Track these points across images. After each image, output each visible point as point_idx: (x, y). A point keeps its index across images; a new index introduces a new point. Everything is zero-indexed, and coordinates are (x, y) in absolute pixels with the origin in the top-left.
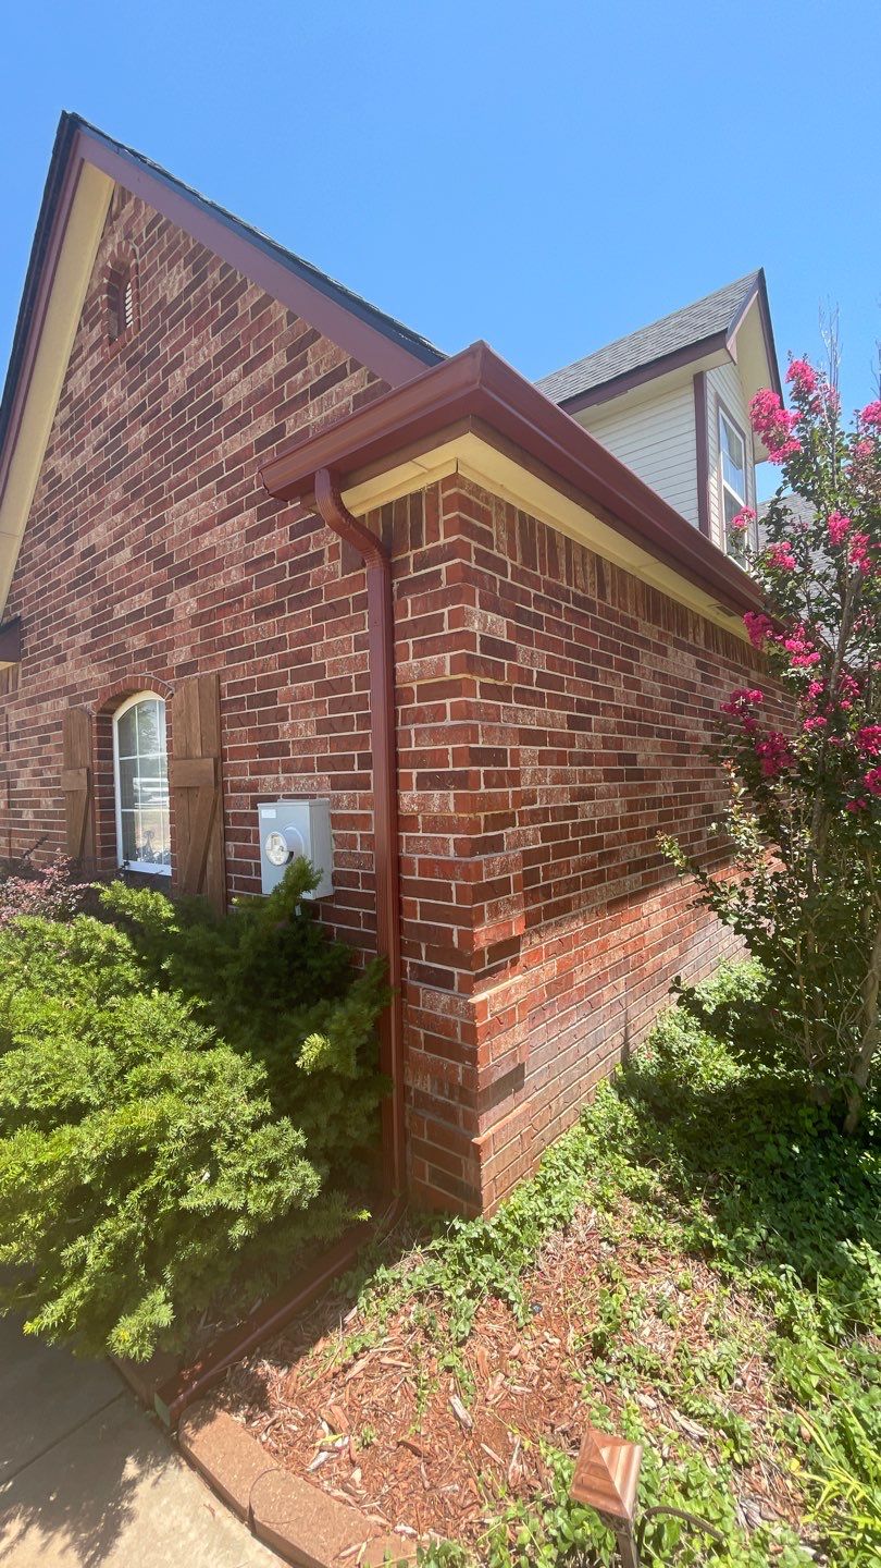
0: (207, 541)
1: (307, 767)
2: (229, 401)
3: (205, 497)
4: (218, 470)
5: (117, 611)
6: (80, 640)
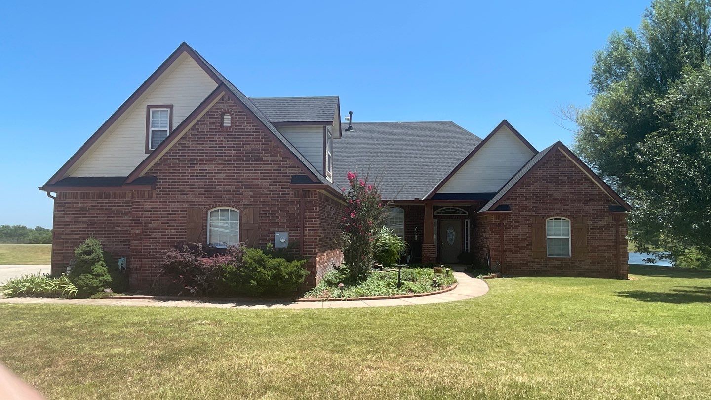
0: (256, 182)
1: (284, 227)
4: (261, 170)
5: (218, 188)
6: (198, 191)
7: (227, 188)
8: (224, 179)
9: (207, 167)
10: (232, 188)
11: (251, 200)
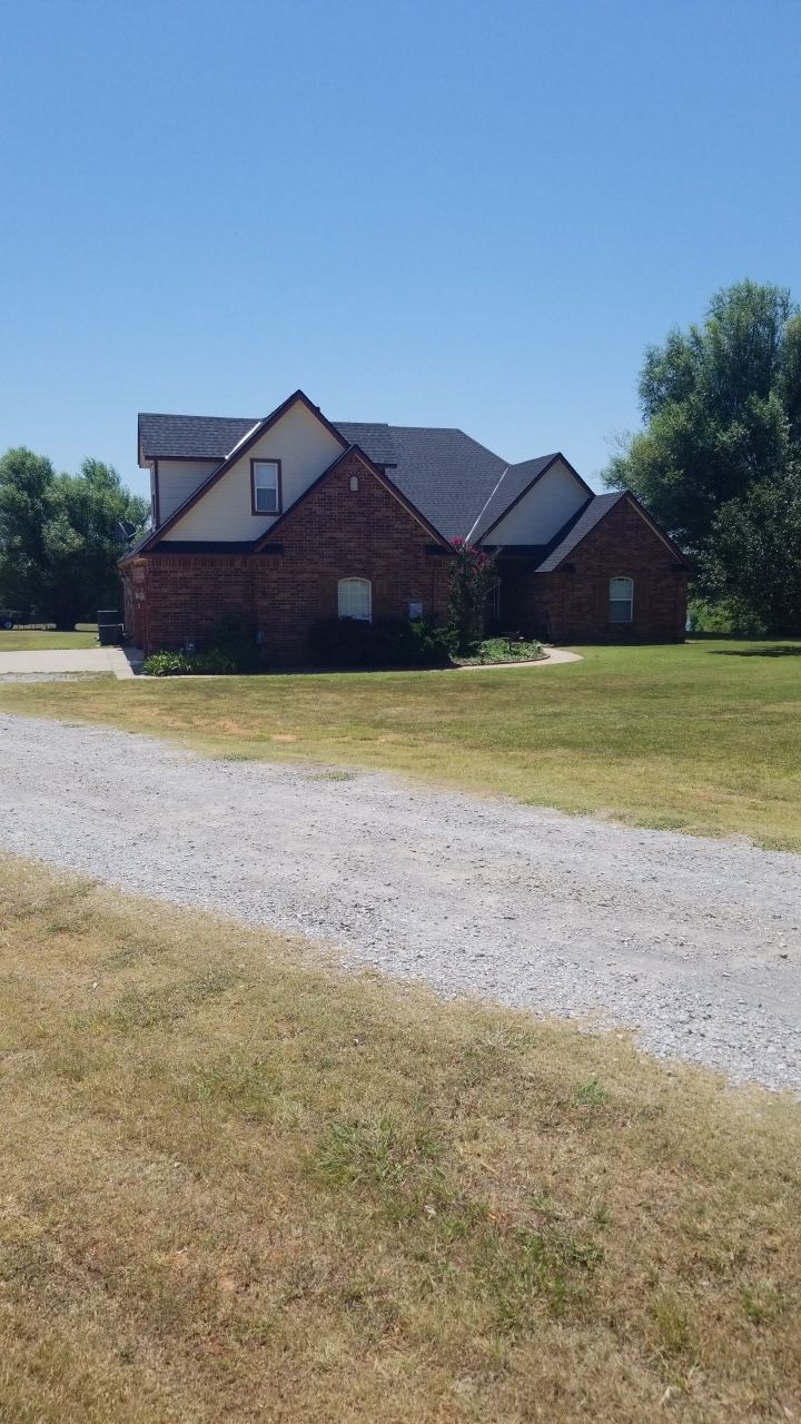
0: (387, 551)
5: (349, 557)
6: (329, 560)
7: (358, 557)
8: (354, 547)
9: (336, 535)
10: (363, 557)
11: (383, 570)
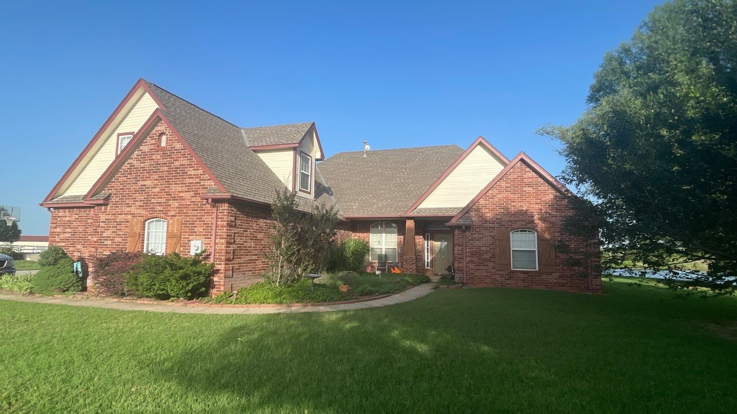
0: (181, 194)
1: (200, 235)
2: (189, 173)
3: (182, 187)
4: (186, 183)
8: (158, 192)
9: (146, 183)
10: (163, 200)
11: (176, 211)
